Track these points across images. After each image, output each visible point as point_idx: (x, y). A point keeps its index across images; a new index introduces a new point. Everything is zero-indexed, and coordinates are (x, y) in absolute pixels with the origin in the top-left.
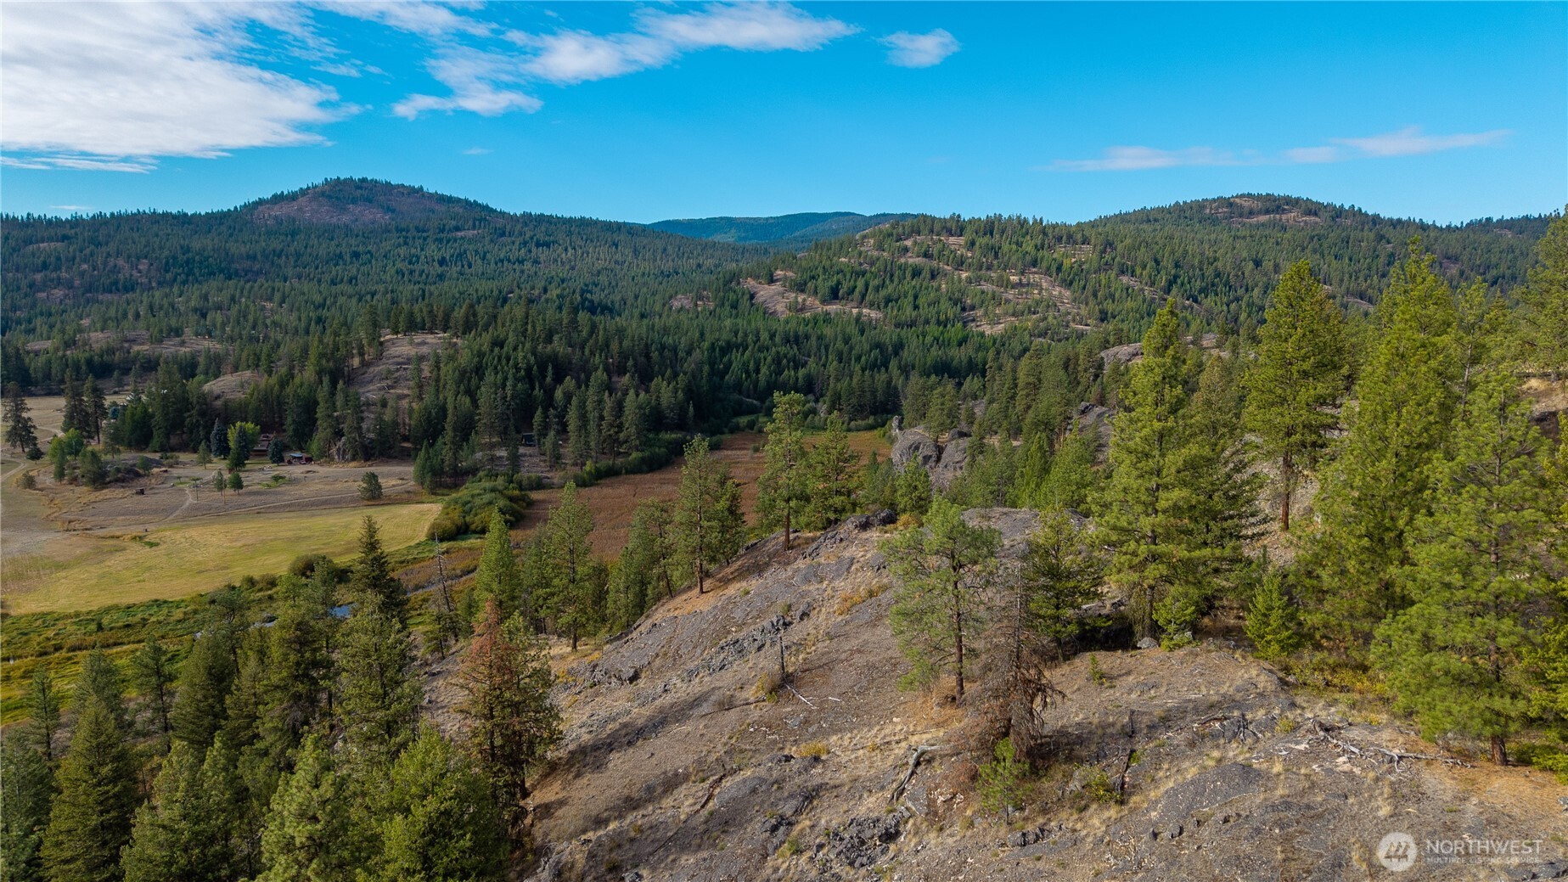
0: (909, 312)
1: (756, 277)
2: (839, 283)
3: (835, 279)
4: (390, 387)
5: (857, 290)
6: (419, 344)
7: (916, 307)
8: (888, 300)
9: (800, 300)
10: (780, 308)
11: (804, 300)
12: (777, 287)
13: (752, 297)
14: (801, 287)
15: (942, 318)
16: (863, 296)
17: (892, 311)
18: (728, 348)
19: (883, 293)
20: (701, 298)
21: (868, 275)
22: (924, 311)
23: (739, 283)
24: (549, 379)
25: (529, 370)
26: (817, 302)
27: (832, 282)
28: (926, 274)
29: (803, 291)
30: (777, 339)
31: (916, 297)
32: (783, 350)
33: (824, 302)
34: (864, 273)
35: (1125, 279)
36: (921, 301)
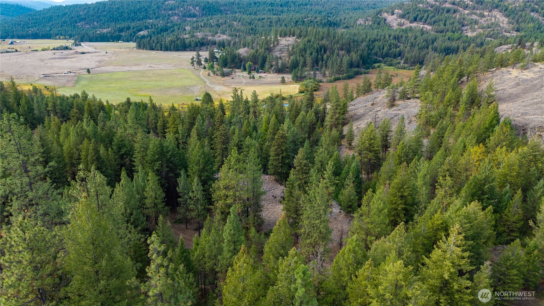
0: (442, 27)
1: (388, 12)
2: (418, 15)
3: (416, 14)
4: (282, 53)
5: (424, 18)
6: (288, 41)
7: (445, 25)
8: (435, 22)
9: (402, 22)
10: (395, 24)
11: (404, 22)
12: (395, 16)
13: (385, 20)
14: (402, 16)
15: (454, 29)
16: (426, 21)
17: (436, 27)
18: (375, 40)
19: (433, 19)
20: (367, 20)
21: (430, 12)
22: (448, 26)
23: (381, 15)
24: (322, 52)
25: (317, 49)
26: (408, 22)
27: (415, 15)
28: (452, 11)
29: (404, 18)
30: (391, 38)
31: (445, 21)
32: (393, 41)
33: (411, 22)
34: (428, 11)
35: (532, 14)
36: (448, 22)
